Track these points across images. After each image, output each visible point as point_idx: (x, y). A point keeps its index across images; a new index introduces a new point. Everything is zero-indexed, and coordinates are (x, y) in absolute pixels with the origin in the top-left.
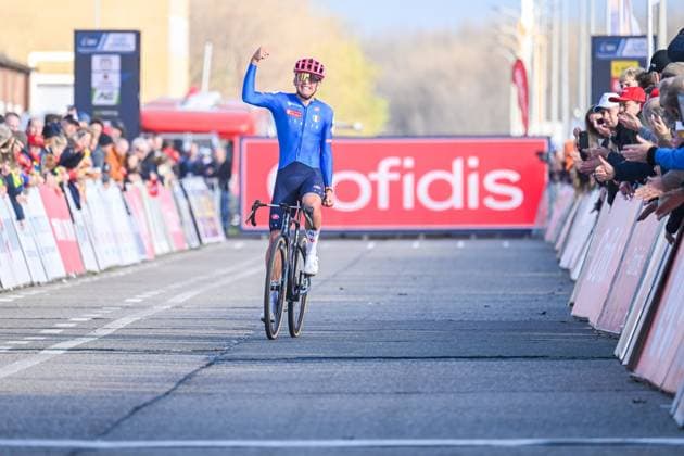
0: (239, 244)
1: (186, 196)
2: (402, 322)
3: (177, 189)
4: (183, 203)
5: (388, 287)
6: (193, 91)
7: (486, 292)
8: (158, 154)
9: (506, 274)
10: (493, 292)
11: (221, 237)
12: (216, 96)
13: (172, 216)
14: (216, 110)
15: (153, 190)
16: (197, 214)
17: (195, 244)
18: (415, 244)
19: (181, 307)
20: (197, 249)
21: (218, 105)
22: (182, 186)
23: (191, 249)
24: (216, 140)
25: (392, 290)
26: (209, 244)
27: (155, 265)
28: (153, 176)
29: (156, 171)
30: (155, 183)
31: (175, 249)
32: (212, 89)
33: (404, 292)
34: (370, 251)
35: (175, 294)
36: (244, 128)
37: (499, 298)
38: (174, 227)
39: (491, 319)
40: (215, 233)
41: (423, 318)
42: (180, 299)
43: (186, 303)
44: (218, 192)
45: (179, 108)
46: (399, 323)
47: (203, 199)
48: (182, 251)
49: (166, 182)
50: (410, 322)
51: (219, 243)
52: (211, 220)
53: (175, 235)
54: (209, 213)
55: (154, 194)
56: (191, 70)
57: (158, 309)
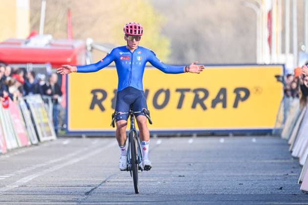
0: (66, 142)
1: (29, 108)
2: (181, 196)
3: (23, 103)
4: (26, 113)
5: (171, 171)
6: (32, 34)
7: (239, 174)
8: (8, 79)
9: (254, 161)
10: (246, 174)
11: (54, 137)
12: (49, 37)
13: (19, 122)
14: (49, 47)
15: (5, 104)
16: (37, 121)
17: (35, 141)
18: (190, 141)
19: (25, 186)
20: (36, 145)
21: (50, 44)
22: (25, 101)
23: (32, 145)
24: (49, 69)
25: (174, 173)
26: (45, 142)
27: (7, 156)
28: (5, 94)
29: (7, 90)
30: (6, 99)
31: (20, 145)
32: (46, 33)
33: (182, 174)
34: (158, 146)
35: (22, 177)
36: (69, 60)
37: (249, 178)
38: (21, 130)
39: (244, 193)
40: (49, 134)
41: (196, 192)
42: (25, 180)
43: (29, 183)
44: (51, 105)
45: (23, 46)
46: (178, 196)
47: (40, 110)
48: (26, 146)
49: (15, 98)
50: (186, 195)
51: (51, 140)
52: (47, 124)
53: (21, 135)
54: (45, 120)
55: (6, 107)
56: (31, 20)
57: (9, 187)
